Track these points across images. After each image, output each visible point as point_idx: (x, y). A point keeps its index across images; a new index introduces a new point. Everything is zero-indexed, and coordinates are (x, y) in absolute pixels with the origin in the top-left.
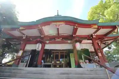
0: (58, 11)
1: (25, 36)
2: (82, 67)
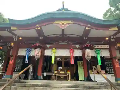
0: (63, 2)
1: (17, 37)
2: (92, 81)
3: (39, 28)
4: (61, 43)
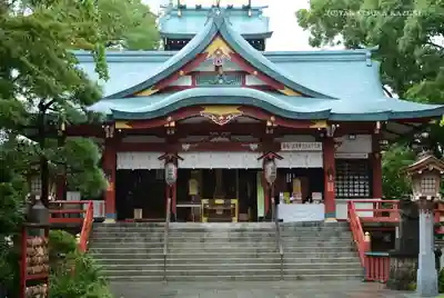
3: (173, 124)
4: (215, 139)
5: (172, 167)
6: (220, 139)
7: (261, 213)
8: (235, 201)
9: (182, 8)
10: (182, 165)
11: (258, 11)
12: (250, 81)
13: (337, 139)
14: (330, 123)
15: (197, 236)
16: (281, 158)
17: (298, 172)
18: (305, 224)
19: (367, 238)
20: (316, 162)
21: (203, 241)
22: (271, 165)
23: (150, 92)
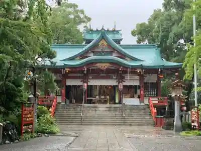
4: (101, 75)
5: (85, 84)
6: (103, 75)
7: (117, 101)
8: (108, 97)
9: (92, 30)
10: (89, 84)
11: (118, 32)
12: (114, 54)
13: (145, 75)
14: (142, 69)
15: (94, 109)
16: (124, 82)
17: (131, 87)
18: (133, 105)
19: (155, 110)
20: (137, 83)
21: (96, 111)
22: (121, 84)
23: (78, 58)
